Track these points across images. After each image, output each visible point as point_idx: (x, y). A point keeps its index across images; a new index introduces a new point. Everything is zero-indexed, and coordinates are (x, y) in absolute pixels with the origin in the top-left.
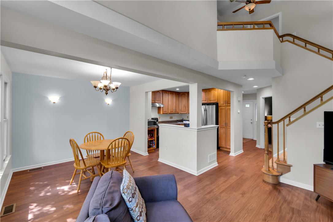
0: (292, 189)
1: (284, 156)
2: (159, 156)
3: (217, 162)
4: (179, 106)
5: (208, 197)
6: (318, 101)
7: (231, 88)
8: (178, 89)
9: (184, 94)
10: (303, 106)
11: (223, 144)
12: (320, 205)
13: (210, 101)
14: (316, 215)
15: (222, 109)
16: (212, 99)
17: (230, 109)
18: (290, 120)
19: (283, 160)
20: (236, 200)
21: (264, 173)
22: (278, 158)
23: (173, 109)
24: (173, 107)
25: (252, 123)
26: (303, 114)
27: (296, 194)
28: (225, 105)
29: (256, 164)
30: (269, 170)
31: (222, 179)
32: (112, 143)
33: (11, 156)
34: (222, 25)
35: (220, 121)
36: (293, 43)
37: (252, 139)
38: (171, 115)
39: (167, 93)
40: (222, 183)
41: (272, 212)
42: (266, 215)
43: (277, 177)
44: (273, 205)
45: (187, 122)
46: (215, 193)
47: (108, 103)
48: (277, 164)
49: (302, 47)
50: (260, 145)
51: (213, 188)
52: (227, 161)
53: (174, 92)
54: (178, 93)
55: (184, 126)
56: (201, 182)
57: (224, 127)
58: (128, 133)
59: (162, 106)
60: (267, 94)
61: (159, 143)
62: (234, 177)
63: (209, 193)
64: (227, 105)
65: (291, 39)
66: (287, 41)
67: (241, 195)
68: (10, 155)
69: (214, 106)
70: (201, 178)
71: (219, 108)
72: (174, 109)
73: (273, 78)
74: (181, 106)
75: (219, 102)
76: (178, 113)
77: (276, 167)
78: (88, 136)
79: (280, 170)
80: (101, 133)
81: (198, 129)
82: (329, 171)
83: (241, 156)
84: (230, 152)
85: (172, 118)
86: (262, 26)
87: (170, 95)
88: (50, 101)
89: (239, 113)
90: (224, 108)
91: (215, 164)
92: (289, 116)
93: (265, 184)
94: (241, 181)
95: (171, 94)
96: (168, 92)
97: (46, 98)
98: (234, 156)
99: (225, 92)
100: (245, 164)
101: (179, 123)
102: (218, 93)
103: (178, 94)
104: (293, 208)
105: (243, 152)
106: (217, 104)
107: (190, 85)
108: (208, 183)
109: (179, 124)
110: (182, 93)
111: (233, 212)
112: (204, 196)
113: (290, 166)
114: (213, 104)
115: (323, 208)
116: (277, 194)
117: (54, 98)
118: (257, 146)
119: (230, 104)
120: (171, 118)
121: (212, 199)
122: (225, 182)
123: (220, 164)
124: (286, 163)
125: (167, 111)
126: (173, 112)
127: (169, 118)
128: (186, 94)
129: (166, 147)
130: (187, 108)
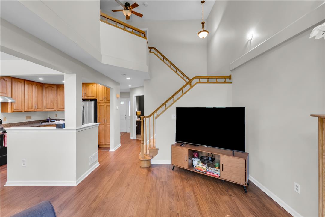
0: (159, 167)
1: (154, 143)
2: (6, 178)
3: (99, 162)
4: (42, 101)
5: (94, 205)
6: (172, 100)
7: (110, 85)
9: (50, 86)
10: (164, 104)
11: (102, 142)
12: (174, 172)
13: (87, 97)
14: (175, 180)
15: (101, 105)
16: (90, 94)
17: (110, 105)
18: (157, 114)
19: (153, 146)
20: (123, 195)
21: (141, 160)
22: (150, 145)
24: (32, 103)
25: (125, 118)
26: (164, 109)
27: (162, 170)
28: (104, 101)
29: (133, 154)
30: (144, 157)
31: (107, 178)
34: (105, 17)
35: (99, 118)
36: (157, 55)
37: (126, 132)
38: (29, 114)
39: (21, 82)
40: (107, 183)
41: (151, 192)
42: (148, 197)
43: (150, 160)
44: (151, 185)
45: (61, 122)
46: (101, 197)
48: (149, 150)
49: (162, 60)
50: (133, 137)
51: (98, 193)
52: (107, 158)
53: (34, 83)
54: (41, 84)
55: (56, 127)
56: (83, 191)
57: (103, 124)
59: (10, 101)
60: (138, 93)
61: (6, 157)
62: (117, 172)
63: (95, 200)
64: (106, 101)
65: (156, 52)
66: (153, 52)
67: (126, 188)
69: (93, 102)
70: (82, 187)
71: (98, 105)
72: (34, 105)
73: (145, 80)
74: (46, 101)
75: (97, 98)
76: (42, 111)
77: (149, 152)
79: (151, 154)
81: (77, 130)
82: (179, 148)
83: (119, 150)
84: (109, 148)
85: (31, 118)
86: (139, 33)
87: (26, 86)
89: (117, 109)
90: (103, 104)
91: (97, 165)
92: (156, 111)
93: (142, 169)
94: (124, 174)
95: (28, 84)
98: (114, 151)
99: (104, 89)
100: (124, 156)
101: (43, 124)
102: (97, 89)
103: (41, 86)
104: (163, 182)
105: (121, 145)
106: (95, 100)
107: (66, 75)
108: (91, 189)
109: (44, 126)
110: (50, 85)
111: (122, 209)
112: (89, 206)
113: (157, 150)
114: (91, 100)
115: (177, 174)
116: (151, 175)
118: (131, 138)
119: (109, 100)
120: (29, 118)
121: (99, 206)
122: (109, 181)
123: (102, 163)
124: (155, 148)
125: (20, 108)
126: (32, 109)
127: (25, 118)
128: (54, 87)
129: (23, 161)
130: (55, 104)
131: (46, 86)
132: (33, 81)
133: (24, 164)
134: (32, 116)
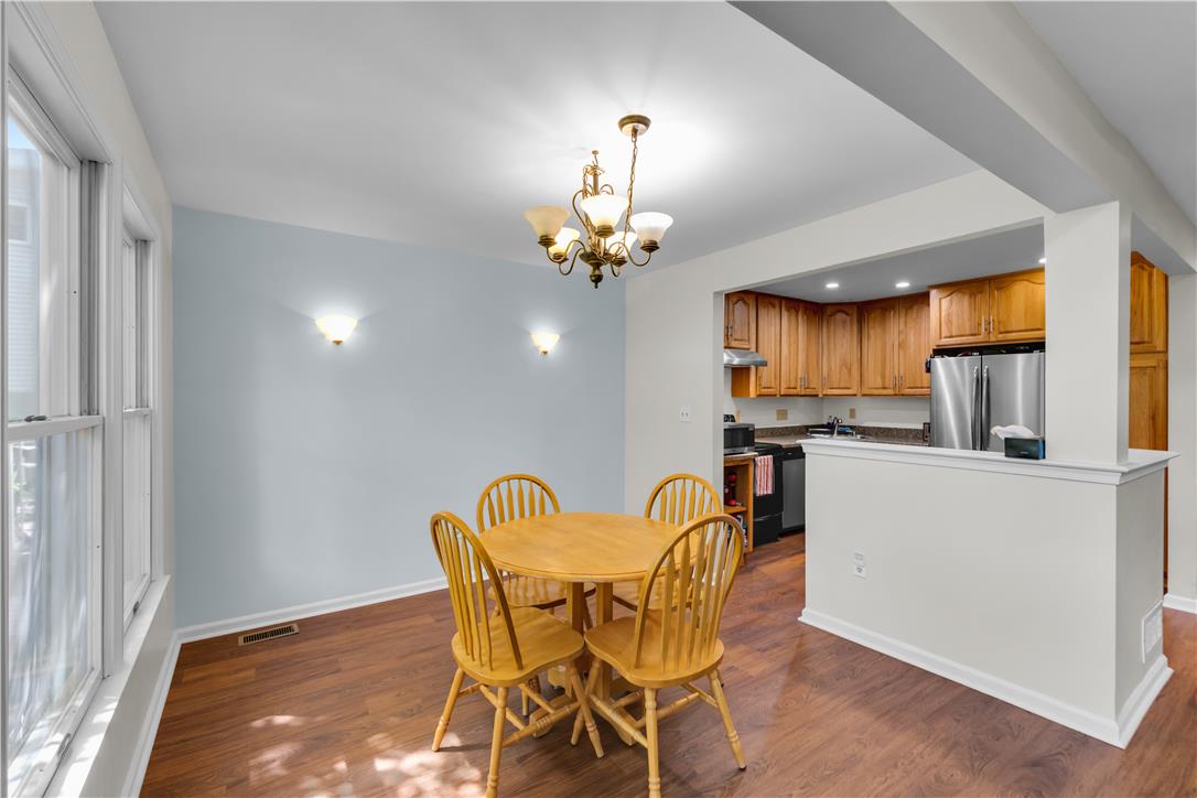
3: (1164, 652)
4: (819, 362)
8: (832, 285)
9: (838, 311)
13: (1001, 337)
16: (1016, 322)
23: (796, 379)
24: (797, 369)
32: (671, 550)
33: (168, 578)
38: (785, 404)
39: (772, 306)
47: (542, 349)
53: (802, 305)
54: (817, 308)
58: (679, 483)
68: (165, 574)
72: (800, 375)
74: (829, 363)
76: (817, 395)
78: (494, 494)
80: (543, 480)
85: (786, 418)
87: (785, 314)
88: (322, 336)
95: (788, 310)
96: (777, 302)
97: (309, 321)
103: (815, 313)
110: (838, 307)
117: (337, 323)
120: (782, 414)
125: (773, 385)
126: (795, 388)
127: (775, 417)
128: (850, 312)
129: (859, 556)
130: (855, 373)
131: (829, 310)
132: (797, 297)
133: (860, 570)
134: (789, 412)
